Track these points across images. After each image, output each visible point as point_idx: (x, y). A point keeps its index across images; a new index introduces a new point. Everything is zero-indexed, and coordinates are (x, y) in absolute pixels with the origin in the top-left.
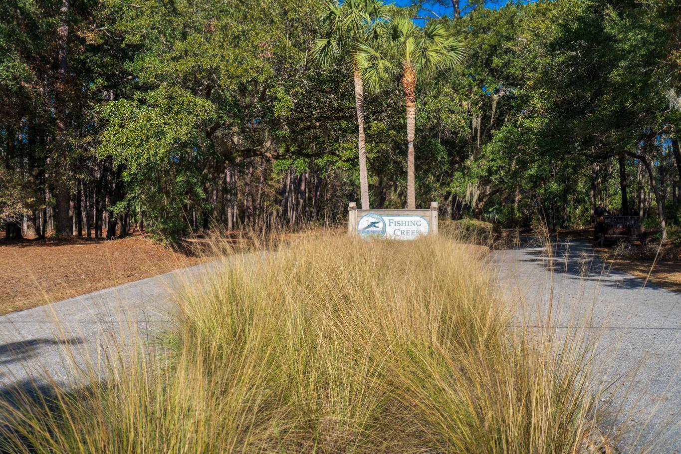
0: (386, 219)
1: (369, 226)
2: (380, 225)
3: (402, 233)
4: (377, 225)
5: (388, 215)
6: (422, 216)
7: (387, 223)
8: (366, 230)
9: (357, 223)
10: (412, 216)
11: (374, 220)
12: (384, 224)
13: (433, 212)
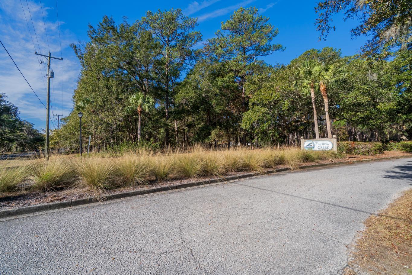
0: (315, 142)
1: (308, 145)
2: (312, 145)
3: (321, 147)
4: (311, 145)
5: (315, 141)
6: (329, 141)
7: (315, 144)
8: (307, 147)
9: (304, 144)
10: (325, 141)
11: (310, 143)
12: (314, 144)
13: (334, 139)
